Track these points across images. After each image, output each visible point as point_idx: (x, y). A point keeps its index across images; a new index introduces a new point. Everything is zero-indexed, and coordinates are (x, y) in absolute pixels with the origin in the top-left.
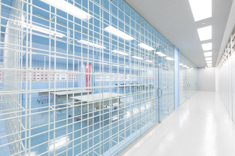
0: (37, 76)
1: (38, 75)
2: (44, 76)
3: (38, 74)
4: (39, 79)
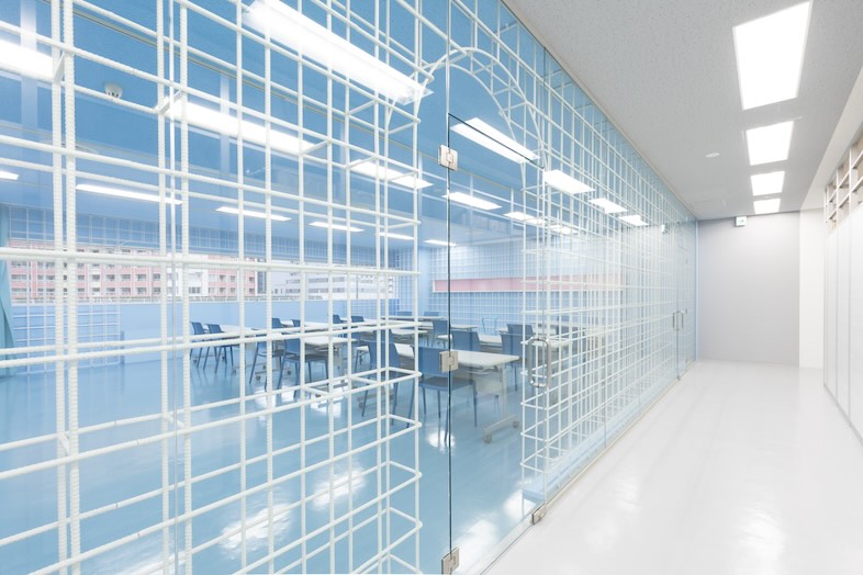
0: (89, 279)
1: (96, 277)
2: (118, 279)
3: (96, 271)
4: (97, 290)
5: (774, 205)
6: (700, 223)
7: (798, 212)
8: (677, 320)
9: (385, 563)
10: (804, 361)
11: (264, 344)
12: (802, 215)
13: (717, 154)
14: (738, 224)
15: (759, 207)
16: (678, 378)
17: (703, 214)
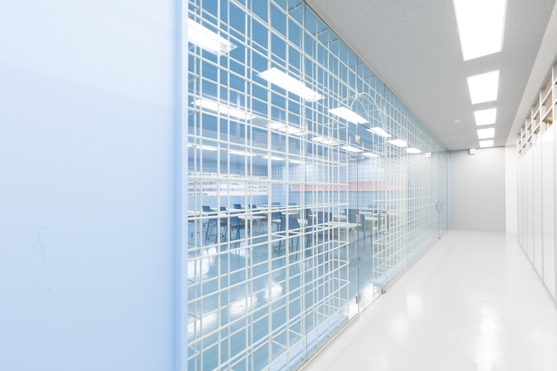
5: (491, 143)
6: (449, 152)
7: (504, 146)
8: (439, 206)
9: (331, 300)
10: (508, 230)
11: (216, 220)
12: (506, 148)
13: (459, 121)
14: (471, 152)
15: (482, 144)
16: (439, 238)
17: (451, 147)
